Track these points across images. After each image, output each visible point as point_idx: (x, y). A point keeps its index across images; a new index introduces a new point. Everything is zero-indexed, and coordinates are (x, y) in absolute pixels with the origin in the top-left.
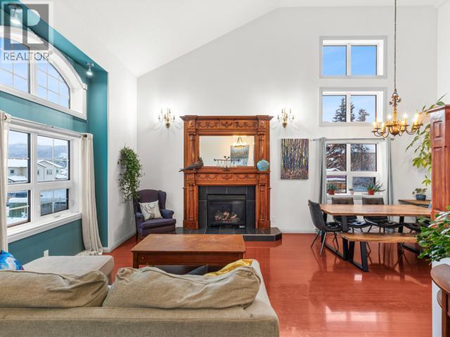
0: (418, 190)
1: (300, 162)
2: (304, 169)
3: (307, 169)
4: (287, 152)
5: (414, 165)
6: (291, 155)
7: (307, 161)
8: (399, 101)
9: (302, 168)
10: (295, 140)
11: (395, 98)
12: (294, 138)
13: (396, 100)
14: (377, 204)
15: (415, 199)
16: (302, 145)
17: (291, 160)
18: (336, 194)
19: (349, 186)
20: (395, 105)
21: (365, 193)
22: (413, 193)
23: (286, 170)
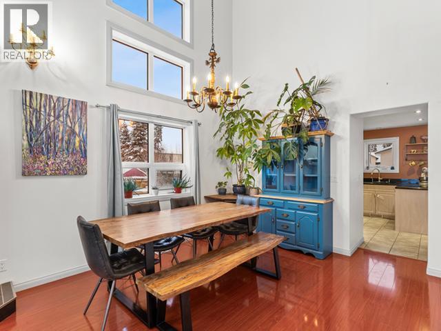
0: (220, 184)
1: (68, 143)
2: (78, 156)
3: (85, 157)
4: (38, 121)
5: (218, 156)
6: (47, 127)
7: (84, 141)
8: (218, 61)
9: (73, 153)
10: (58, 99)
11: (213, 55)
12: (55, 95)
13: (213, 59)
14: (187, 205)
15: (217, 193)
16: (74, 111)
17: (49, 138)
18: (134, 197)
19: (152, 183)
20: (213, 66)
21: (172, 191)
22: (217, 187)
23: (35, 158)
